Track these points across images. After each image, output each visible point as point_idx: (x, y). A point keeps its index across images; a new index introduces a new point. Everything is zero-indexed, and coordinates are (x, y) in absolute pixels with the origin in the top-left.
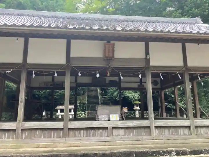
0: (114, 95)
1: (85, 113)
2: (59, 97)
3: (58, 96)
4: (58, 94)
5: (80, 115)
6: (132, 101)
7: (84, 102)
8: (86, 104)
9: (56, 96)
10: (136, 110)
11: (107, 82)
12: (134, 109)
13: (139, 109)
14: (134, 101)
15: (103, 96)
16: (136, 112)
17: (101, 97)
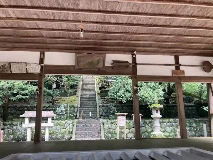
0: (119, 94)
1: (73, 123)
2: (28, 97)
3: (27, 95)
4: (26, 91)
5: (65, 126)
6: (149, 103)
7: (75, 105)
8: (77, 107)
9: (23, 95)
10: (156, 118)
11: (108, 63)
12: (152, 116)
13: (161, 116)
14: (151, 104)
15: (103, 97)
16: (155, 122)
17: (100, 98)
